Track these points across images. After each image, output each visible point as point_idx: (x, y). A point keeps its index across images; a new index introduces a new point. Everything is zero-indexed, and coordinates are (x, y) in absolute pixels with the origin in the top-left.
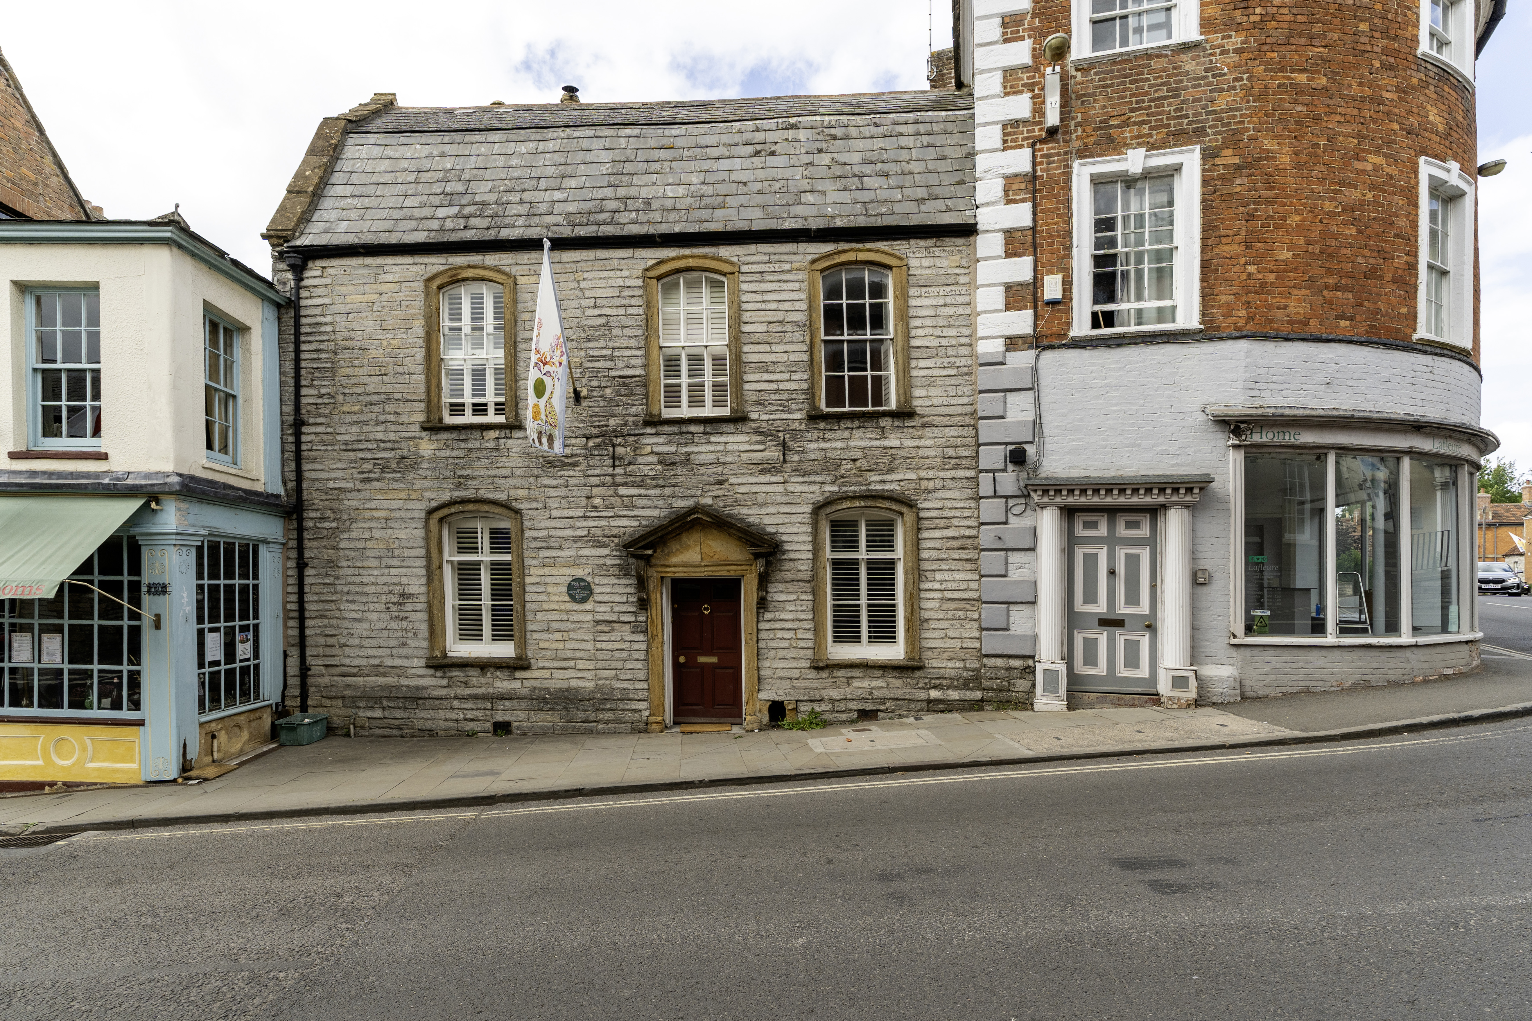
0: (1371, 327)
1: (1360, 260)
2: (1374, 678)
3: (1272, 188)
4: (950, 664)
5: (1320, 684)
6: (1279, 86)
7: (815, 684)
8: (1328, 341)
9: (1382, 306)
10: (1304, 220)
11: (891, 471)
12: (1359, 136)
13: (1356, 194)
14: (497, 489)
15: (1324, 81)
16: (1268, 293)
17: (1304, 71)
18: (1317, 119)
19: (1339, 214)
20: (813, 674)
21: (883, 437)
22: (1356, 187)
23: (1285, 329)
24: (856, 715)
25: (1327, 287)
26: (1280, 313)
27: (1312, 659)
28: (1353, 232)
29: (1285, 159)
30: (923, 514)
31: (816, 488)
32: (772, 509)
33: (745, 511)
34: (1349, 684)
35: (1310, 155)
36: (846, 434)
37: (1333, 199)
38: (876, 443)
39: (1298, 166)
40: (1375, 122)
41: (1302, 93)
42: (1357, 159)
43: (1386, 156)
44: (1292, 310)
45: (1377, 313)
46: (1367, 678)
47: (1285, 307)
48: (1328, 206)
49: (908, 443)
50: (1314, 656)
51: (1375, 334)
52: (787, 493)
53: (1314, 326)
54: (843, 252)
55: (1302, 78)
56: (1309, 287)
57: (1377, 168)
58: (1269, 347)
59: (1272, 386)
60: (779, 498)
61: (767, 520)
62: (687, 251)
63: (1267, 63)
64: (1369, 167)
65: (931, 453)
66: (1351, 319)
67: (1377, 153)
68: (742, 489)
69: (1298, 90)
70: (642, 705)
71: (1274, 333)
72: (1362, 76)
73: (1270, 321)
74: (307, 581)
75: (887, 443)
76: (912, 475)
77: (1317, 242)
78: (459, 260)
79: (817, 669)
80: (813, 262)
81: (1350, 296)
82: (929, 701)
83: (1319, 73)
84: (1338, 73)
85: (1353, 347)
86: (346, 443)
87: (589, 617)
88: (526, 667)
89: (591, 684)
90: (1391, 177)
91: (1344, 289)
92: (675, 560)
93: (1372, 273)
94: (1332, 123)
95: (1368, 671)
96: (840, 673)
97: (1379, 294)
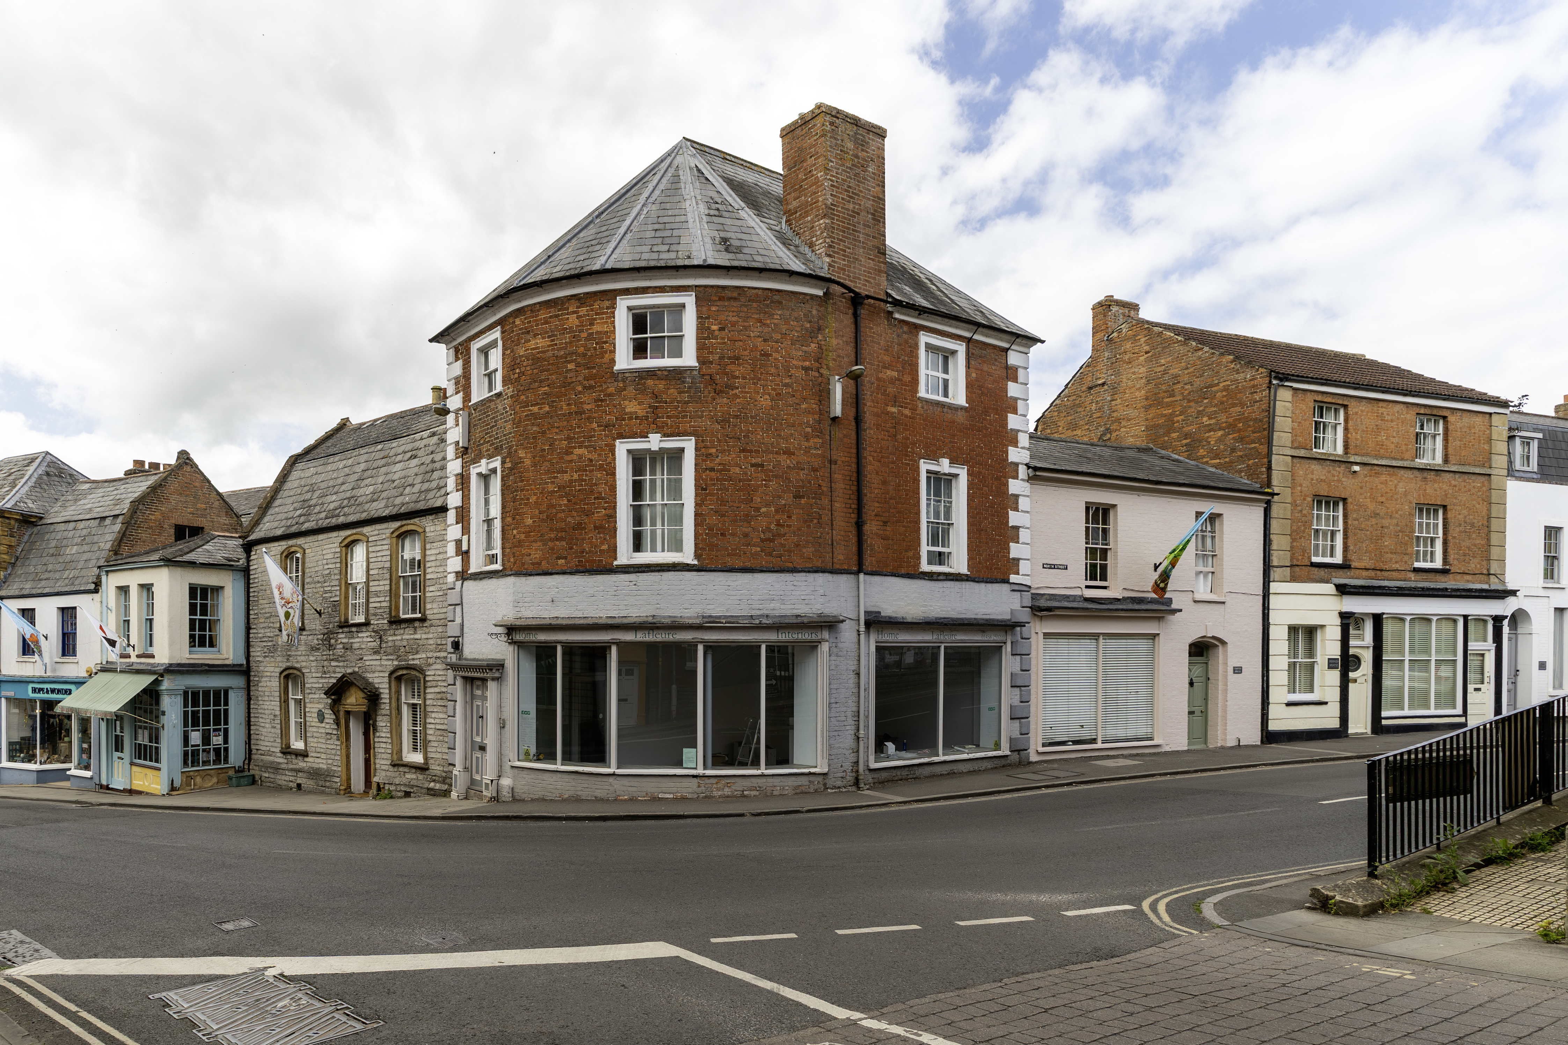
0: (579, 561)
1: (569, 519)
2: (584, 795)
3: (522, 481)
4: (438, 768)
5: (549, 794)
6: (526, 416)
7: (393, 775)
8: (551, 574)
9: (586, 547)
10: (538, 498)
11: (417, 653)
12: (569, 438)
13: (566, 477)
14: (297, 662)
15: (547, 408)
16: (521, 546)
17: (537, 404)
18: (544, 433)
19: (556, 492)
20: (391, 768)
21: (415, 633)
22: (566, 472)
23: (530, 568)
24: (403, 794)
25: (551, 540)
26: (527, 559)
27: (544, 778)
28: (565, 502)
29: (528, 462)
30: (427, 679)
31: (390, 663)
32: (376, 675)
33: (369, 675)
34: (566, 796)
35: (540, 456)
36: (402, 631)
37: (553, 483)
38: (412, 637)
39: (535, 465)
40: (579, 427)
41: (536, 419)
42: (567, 454)
43: (586, 447)
44: (532, 556)
45: (583, 552)
46: (579, 793)
47: (530, 555)
48: (550, 488)
49: (424, 636)
50: (546, 776)
51: (582, 566)
52: (381, 665)
53: (545, 566)
54: (402, 526)
55: (535, 409)
56: (541, 541)
57: (580, 457)
58: (523, 579)
59: (526, 604)
60: (379, 668)
61: (376, 681)
62: (354, 531)
63: (520, 403)
64: (575, 457)
65: (431, 642)
66: (565, 558)
67: (580, 447)
68: (367, 663)
69: (535, 416)
70: (338, 780)
71: (525, 571)
72: (570, 399)
73: (523, 564)
74: (252, 706)
75: (417, 636)
76: (424, 656)
77: (544, 512)
78: (291, 542)
79: (394, 766)
80: (392, 533)
81: (564, 543)
82: (428, 789)
83: (544, 403)
84: (555, 401)
85: (566, 576)
86: (261, 638)
87: (323, 731)
88: (307, 756)
89: (325, 767)
90: (591, 460)
91: (560, 539)
92: (348, 701)
93: (580, 526)
94: (552, 435)
95: (580, 789)
96: (401, 769)
97: (584, 539)
